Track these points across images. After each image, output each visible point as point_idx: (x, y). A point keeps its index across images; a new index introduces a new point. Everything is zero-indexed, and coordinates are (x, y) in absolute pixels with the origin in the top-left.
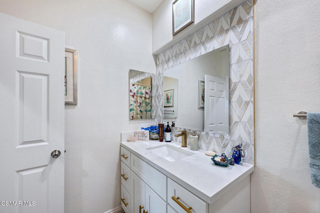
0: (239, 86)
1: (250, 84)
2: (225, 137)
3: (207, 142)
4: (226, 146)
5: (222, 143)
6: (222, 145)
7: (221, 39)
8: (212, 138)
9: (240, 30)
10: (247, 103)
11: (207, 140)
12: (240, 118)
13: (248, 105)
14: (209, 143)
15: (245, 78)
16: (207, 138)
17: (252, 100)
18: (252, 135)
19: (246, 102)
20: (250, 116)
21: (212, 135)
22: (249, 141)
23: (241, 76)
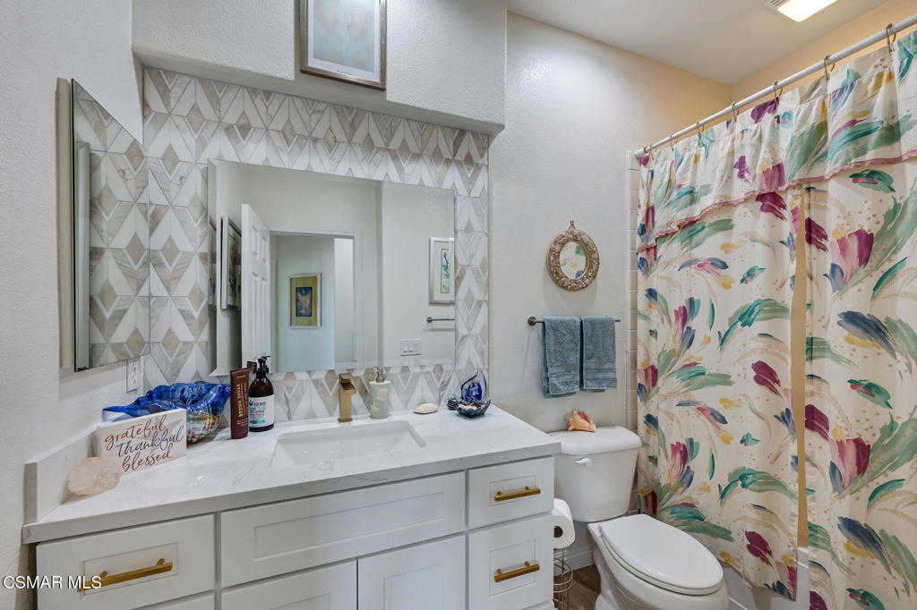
0: (469, 273)
1: (484, 273)
2: (445, 368)
3: (405, 388)
4: (446, 385)
5: (439, 381)
6: (439, 385)
7: (438, 171)
8: (417, 377)
9: (469, 175)
10: (480, 304)
11: (405, 384)
12: (470, 329)
13: (480, 306)
14: (411, 389)
15: (477, 261)
16: (405, 379)
17: (487, 298)
18: (486, 354)
19: (478, 302)
20: (484, 326)
21: (418, 370)
22: (481, 366)
23: (472, 256)
